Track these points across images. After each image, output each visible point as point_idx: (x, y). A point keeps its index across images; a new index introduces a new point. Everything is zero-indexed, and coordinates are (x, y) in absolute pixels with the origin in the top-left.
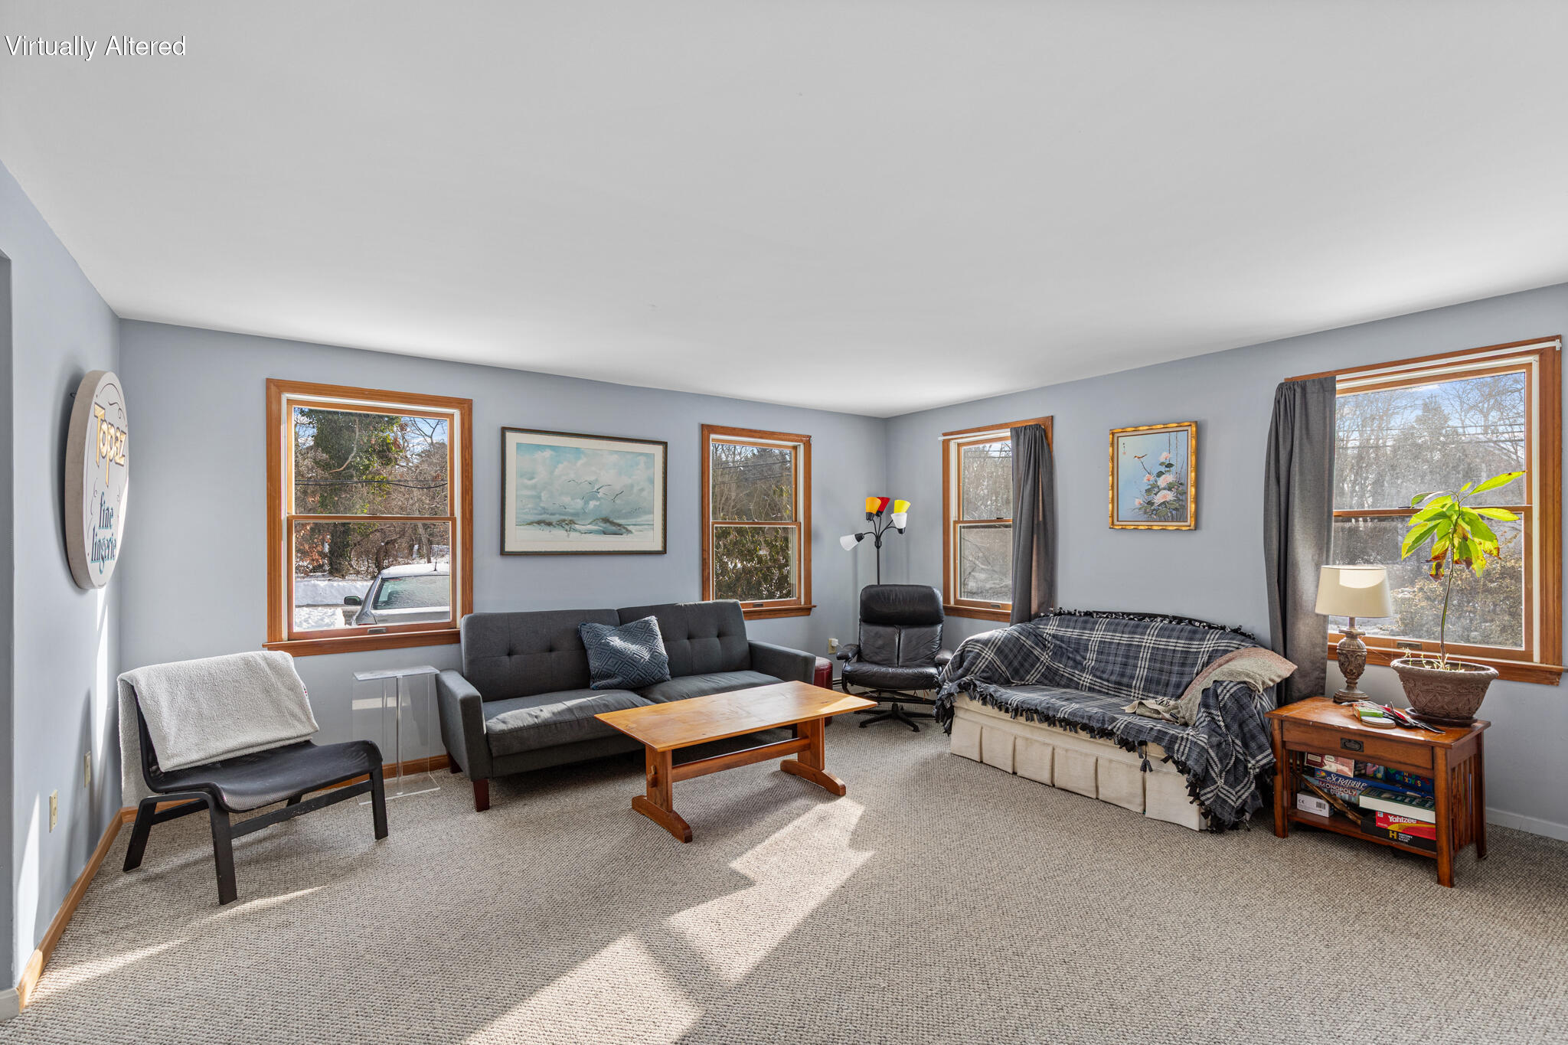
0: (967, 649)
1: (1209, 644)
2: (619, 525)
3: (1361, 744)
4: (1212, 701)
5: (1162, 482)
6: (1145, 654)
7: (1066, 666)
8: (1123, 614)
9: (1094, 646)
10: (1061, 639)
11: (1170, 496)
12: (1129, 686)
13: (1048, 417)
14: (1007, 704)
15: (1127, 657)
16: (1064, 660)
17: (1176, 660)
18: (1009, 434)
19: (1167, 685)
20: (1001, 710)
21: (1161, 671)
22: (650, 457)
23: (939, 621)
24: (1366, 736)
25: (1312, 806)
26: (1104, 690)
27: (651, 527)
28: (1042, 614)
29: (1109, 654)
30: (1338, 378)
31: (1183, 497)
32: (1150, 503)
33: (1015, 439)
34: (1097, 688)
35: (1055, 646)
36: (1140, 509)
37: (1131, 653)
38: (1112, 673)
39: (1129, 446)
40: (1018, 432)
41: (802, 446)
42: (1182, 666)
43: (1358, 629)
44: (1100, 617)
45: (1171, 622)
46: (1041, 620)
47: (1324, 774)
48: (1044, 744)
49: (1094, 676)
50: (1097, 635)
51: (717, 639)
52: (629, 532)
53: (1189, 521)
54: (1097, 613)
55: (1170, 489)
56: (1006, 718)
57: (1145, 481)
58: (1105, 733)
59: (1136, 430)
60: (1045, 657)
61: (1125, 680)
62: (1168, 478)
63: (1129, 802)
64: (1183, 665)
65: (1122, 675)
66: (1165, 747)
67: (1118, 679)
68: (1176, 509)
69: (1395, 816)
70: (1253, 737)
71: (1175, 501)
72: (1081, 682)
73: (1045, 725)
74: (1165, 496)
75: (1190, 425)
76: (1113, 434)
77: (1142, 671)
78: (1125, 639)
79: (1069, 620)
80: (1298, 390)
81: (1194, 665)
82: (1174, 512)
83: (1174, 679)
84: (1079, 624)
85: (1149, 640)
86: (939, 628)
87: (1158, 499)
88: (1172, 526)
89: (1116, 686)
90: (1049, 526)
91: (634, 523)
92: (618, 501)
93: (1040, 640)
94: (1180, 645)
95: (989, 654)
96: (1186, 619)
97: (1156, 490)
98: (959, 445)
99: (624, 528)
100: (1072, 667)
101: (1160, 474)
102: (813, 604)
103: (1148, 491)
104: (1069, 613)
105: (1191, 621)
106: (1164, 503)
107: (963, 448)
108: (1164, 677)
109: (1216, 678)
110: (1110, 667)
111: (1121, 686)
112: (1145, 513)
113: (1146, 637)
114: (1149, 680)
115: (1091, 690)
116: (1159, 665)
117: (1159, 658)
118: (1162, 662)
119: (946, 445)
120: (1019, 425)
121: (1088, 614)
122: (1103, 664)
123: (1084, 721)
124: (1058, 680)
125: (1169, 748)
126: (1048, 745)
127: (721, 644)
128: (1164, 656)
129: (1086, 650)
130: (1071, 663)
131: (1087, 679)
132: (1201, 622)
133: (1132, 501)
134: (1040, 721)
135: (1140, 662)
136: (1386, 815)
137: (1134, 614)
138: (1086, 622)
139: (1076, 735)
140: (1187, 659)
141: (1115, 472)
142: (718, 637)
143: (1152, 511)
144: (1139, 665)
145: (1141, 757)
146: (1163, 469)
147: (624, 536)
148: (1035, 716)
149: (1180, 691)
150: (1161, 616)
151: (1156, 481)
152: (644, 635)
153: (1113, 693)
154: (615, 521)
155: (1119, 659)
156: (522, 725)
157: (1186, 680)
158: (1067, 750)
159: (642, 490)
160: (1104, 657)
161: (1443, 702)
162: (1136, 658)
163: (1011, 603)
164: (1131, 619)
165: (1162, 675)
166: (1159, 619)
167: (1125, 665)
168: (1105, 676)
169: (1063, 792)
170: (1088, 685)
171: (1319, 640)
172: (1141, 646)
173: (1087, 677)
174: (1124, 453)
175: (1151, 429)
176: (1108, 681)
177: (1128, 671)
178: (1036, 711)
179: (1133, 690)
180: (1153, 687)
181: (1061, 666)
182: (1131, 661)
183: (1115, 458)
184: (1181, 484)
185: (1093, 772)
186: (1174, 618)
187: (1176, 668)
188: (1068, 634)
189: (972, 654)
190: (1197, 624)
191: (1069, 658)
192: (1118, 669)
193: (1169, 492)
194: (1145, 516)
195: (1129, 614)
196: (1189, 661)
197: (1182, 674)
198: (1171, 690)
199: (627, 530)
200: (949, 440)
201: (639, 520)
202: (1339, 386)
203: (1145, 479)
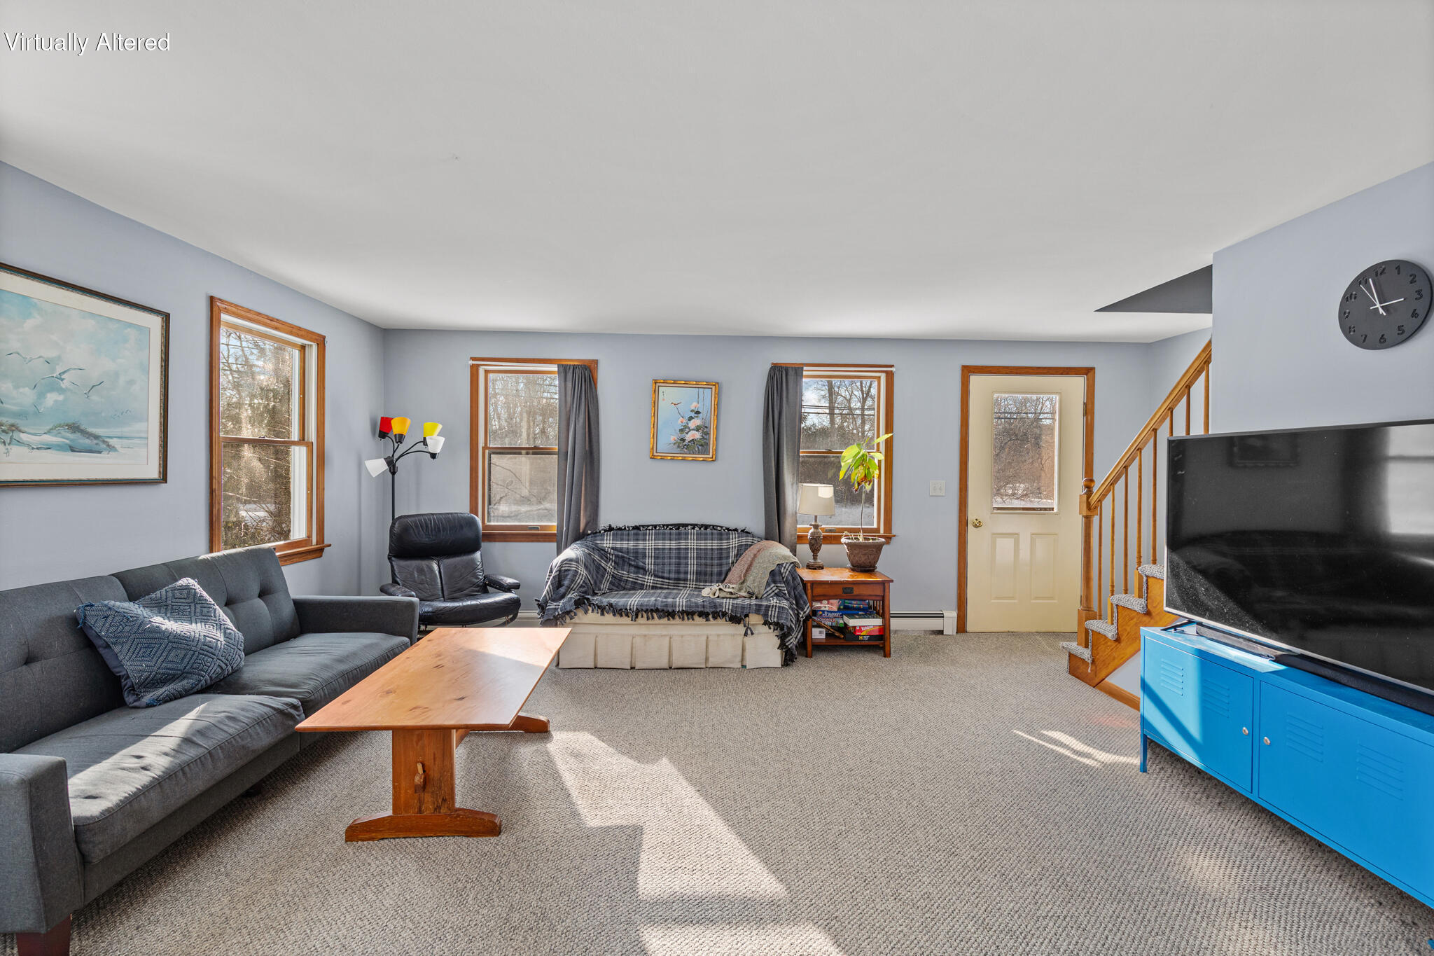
0: (563, 569)
1: (734, 542)
2: (97, 437)
3: (852, 589)
4: (778, 578)
5: (692, 424)
6: (692, 554)
7: (628, 572)
8: (664, 525)
9: (651, 553)
10: (621, 550)
11: (697, 435)
12: (686, 580)
13: (593, 361)
14: (626, 609)
15: (679, 558)
16: (626, 567)
17: (715, 556)
18: (556, 369)
19: (712, 574)
20: (621, 616)
21: (706, 565)
22: (144, 331)
23: (476, 548)
24: (854, 584)
25: (818, 634)
26: (664, 586)
27: (144, 442)
28: (589, 532)
29: (664, 558)
30: (805, 368)
31: (707, 437)
32: (683, 440)
33: (563, 375)
34: (660, 586)
35: (617, 556)
36: (675, 444)
37: (681, 555)
38: (670, 572)
39: (668, 395)
40: (567, 370)
41: (315, 348)
42: (720, 560)
43: (819, 523)
44: (646, 529)
45: (700, 529)
46: (595, 537)
47: (821, 613)
48: (662, 636)
49: (656, 576)
50: (650, 544)
51: (260, 600)
52: (111, 448)
53: (711, 454)
54: (643, 526)
55: (698, 430)
56: (627, 622)
57: (679, 423)
58: (716, 615)
59: (675, 383)
60: (609, 567)
61: (682, 576)
62: (696, 422)
63: (732, 662)
64: (720, 558)
65: (678, 572)
66: (762, 615)
67: (676, 576)
68: (701, 445)
69: (864, 626)
70: (801, 596)
71: (701, 439)
72: (646, 583)
73: (665, 620)
74: (693, 435)
75: (714, 385)
76: (656, 383)
77: (692, 567)
78: (673, 544)
79: (622, 535)
80: (784, 372)
81: (728, 557)
82: (700, 447)
83: (716, 570)
84: (632, 537)
85: (692, 543)
86: (478, 555)
87: (689, 437)
88: (701, 457)
89: (676, 582)
90: (595, 455)
91: (119, 435)
92: (94, 398)
93: (602, 552)
94: (715, 544)
95: (582, 571)
96: (710, 525)
97: (687, 430)
98: (487, 372)
99: (104, 442)
100: (634, 573)
101: (691, 418)
102: (326, 542)
103: (681, 431)
104: (620, 529)
105: (714, 527)
106: (693, 440)
107: (491, 376)
108: (709, 569)
109: (778, 563)
110: (667, 568)
111: (679, 581)
112: (679, 447)
113: (690, 541)
114: (698, 573)
115: (653, 588)
116: (703, 561)
117: (703, 555)
118: (706, 558)
119: (474, 371)
120: (569, 363)
121: (637, 528)
122: (660, 566)
123: (700, 610)
124: (624, 585)
125: (765, 615)
126: (665, 635)
127: (267, 606)
128: (706, 553)
129: (644, 556)
130: (633, 569)
131: (649, 580)
132: (722, 527)
133: (668, 438)
134: (660, 618)
135: (689, 561)
136: (860, 627)
137: (671, 525)
138: (637, 534)
139: (693, 622)
140: (722, 554)
141: (656, 414)
142: (260, 596)
143: (682, 444)
144: (689, 563)
145: (745, 626)
146: (693, 415)
147: (104, 454)
148: (655, 615)
149: (723, 577)
150: (691, 525)
151: (687, 424)
152: (189, 607)
153: (672, 587)
154: (90, 430)
155: (673, 561)
156: (134, 790)
157: (725, 569)
158: (682, 636)
159: (131, 382)
160: (660, 561)
161: (862, 559)
162: (686, 558)
163: (555, 524)
164: (671, 529)
165: (707, 568)
166: (690, 527)
167: (679, 564)
168: (666, 575)
169: (680, 670)
170: (651, 584)
171: (793, 533)
172: (688, 548)
173: (650, 578)
174: (664, 400)
175: (687, 383)
176: (669, 579)
177: (682, 569)
178: (657, 610)
179: (688, 583)
180: (702, 577)
181: (625, 573)
182: (683, 561)
183: (655, 404)
184: (706, 427)
185: (705, 647)
186: (702, 525)
187: (716, 562)
188: (625, 546)
189: (571, 573)
190: (719, 528)
191: (630, 565)
192: (674, 568)
193: (697, 432)
194: (679, 449)
195: (668, 526)
196: (724, 555)
197: (721, 565)
198: (715, 577)
199: (108, 446)
200: (479, 365)
201: (126, 430)
202: (805, 373)
203: (679, 422)
